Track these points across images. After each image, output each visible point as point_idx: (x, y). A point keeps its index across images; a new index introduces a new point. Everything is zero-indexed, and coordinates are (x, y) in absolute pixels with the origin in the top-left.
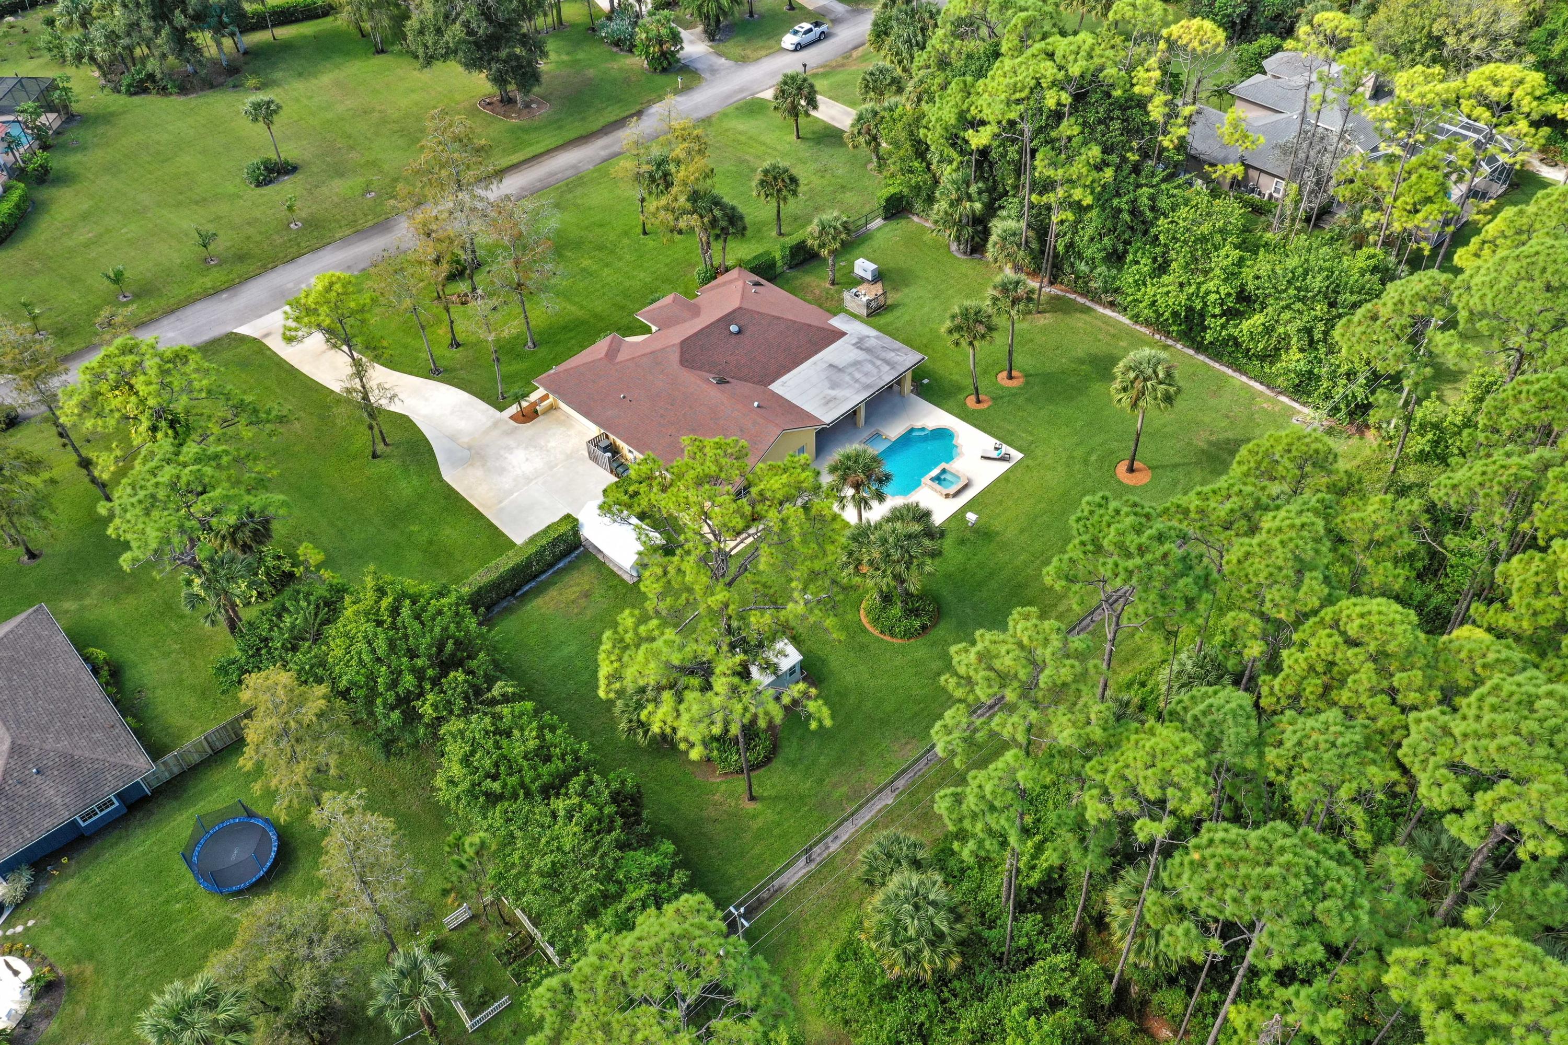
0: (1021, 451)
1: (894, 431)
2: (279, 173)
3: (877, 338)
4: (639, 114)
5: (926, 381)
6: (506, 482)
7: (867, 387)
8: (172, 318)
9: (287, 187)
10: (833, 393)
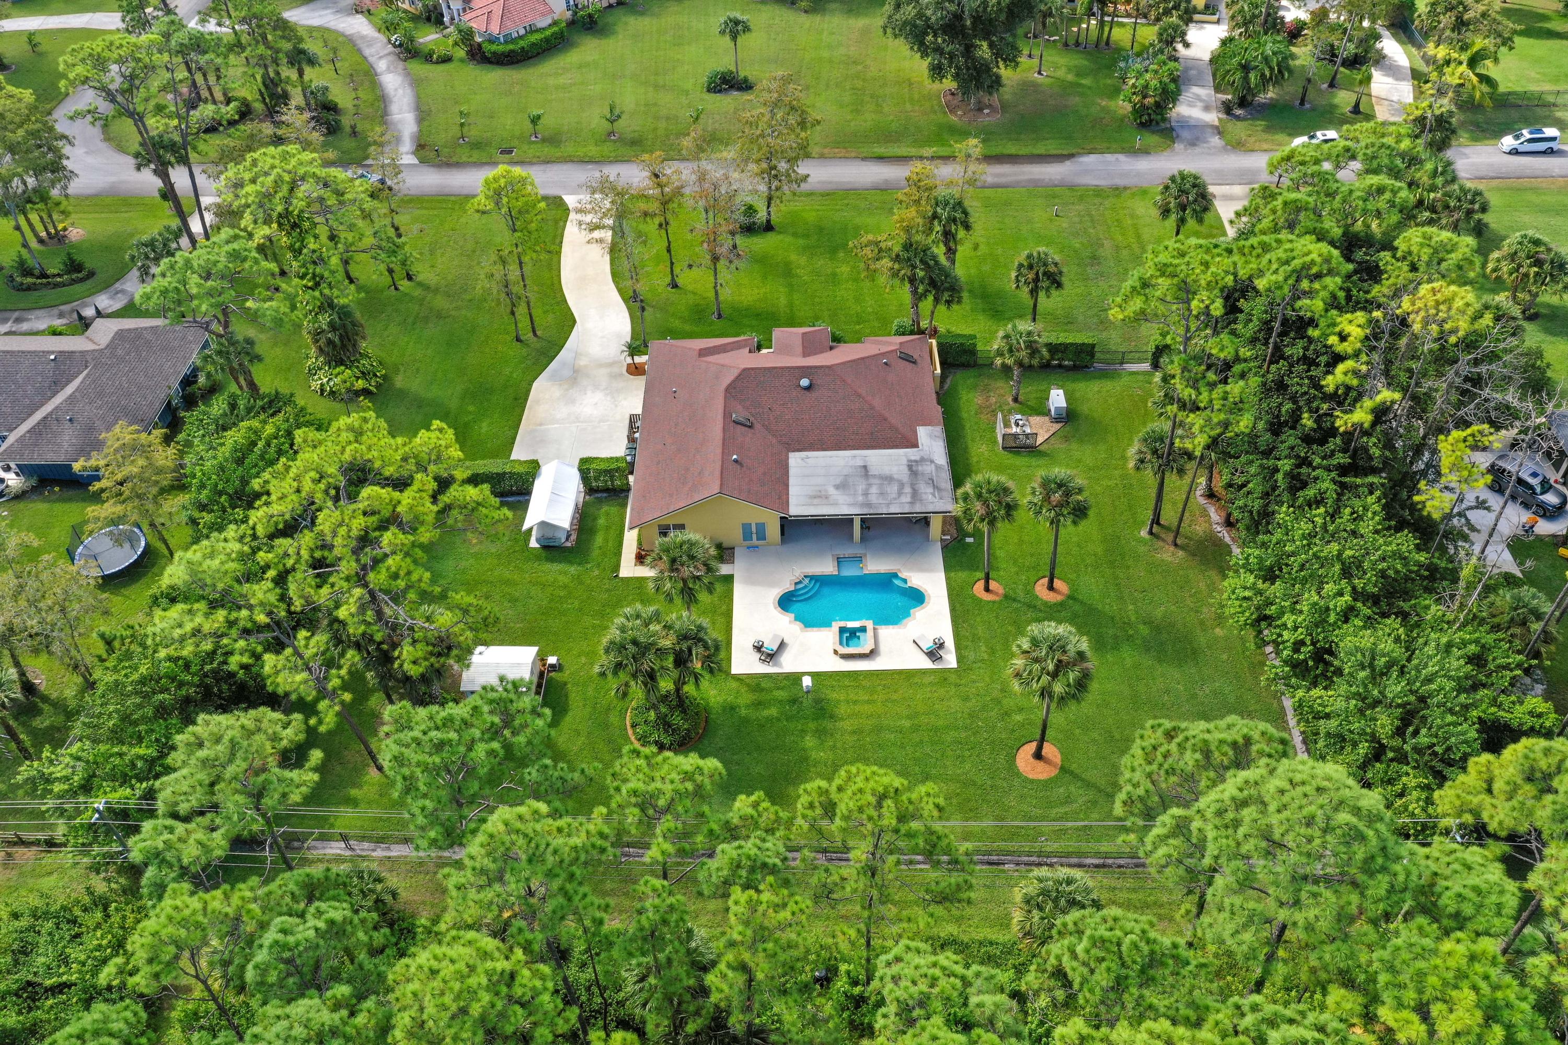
0: (959, 661)
1: (875, 565)
2: (731, 87)
3: (938, 467)
4: (1071, 156)
5: (970, 540)
6: (562, 411)
7: (869, 505)
8: (542, 167)
9: (730, 101)
10: (832, 491)
